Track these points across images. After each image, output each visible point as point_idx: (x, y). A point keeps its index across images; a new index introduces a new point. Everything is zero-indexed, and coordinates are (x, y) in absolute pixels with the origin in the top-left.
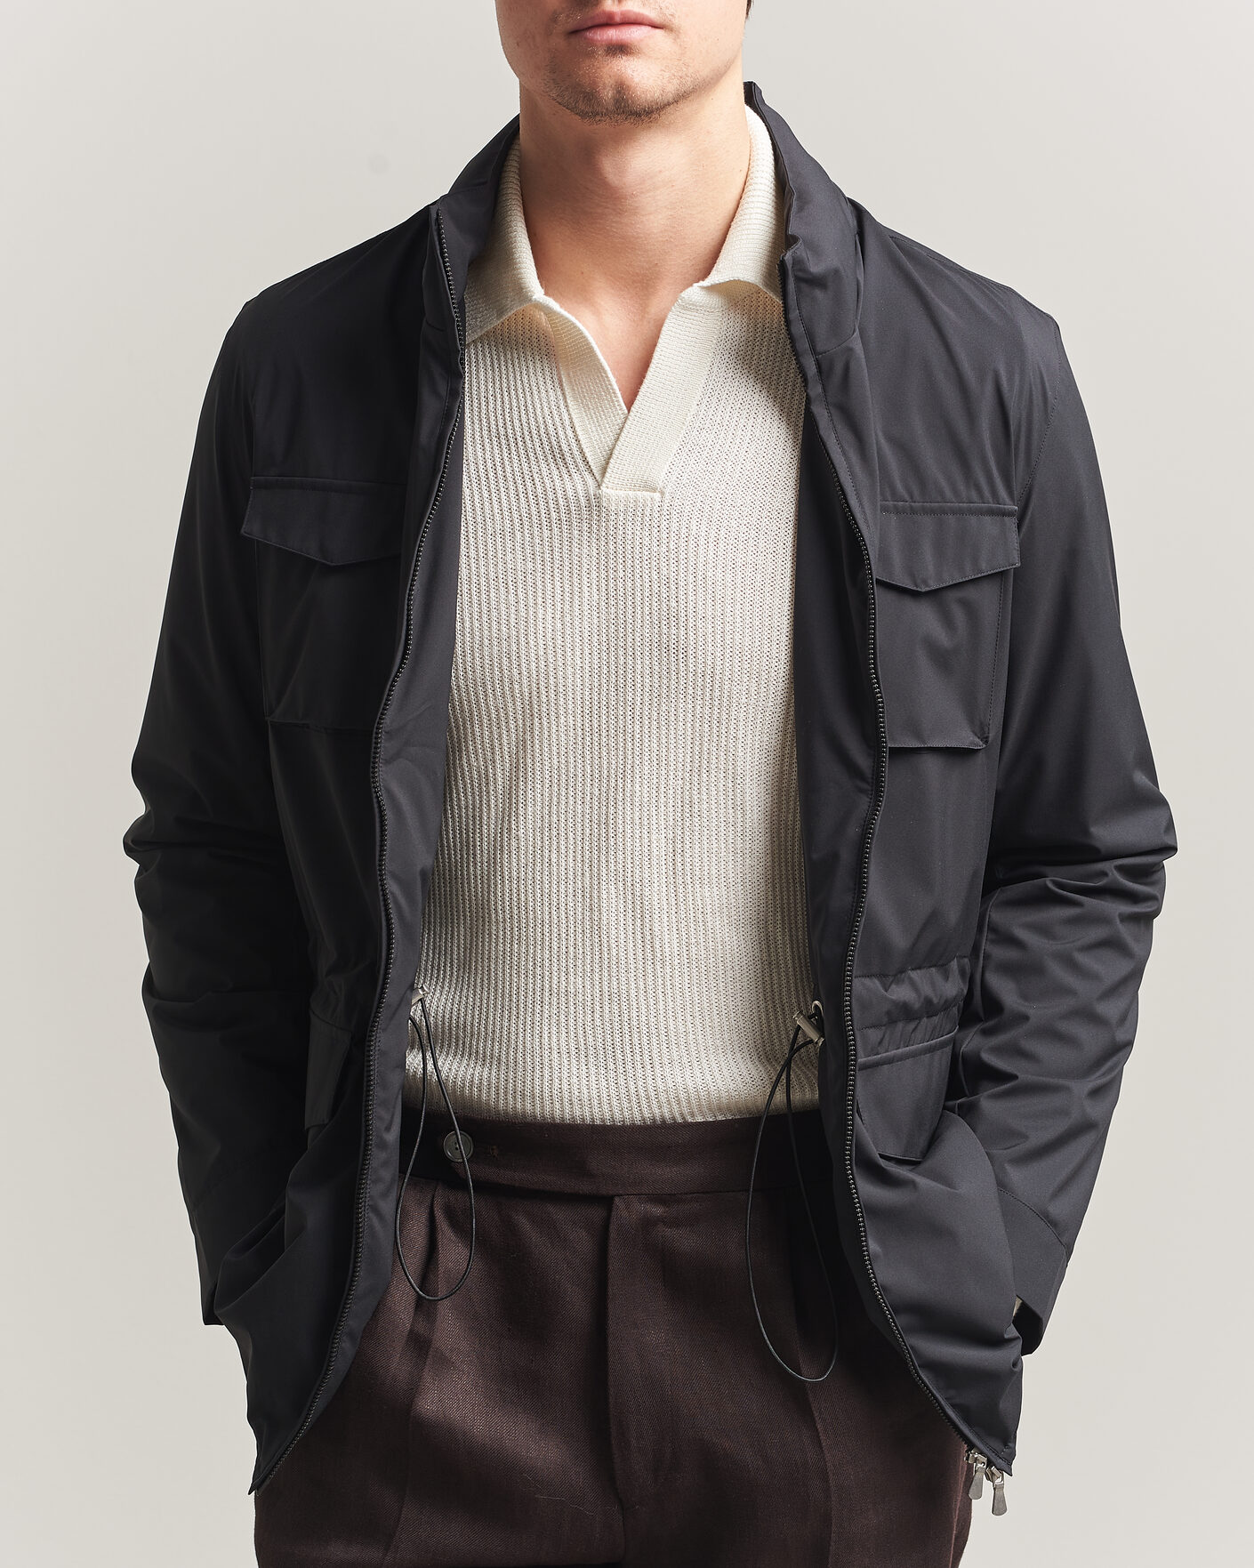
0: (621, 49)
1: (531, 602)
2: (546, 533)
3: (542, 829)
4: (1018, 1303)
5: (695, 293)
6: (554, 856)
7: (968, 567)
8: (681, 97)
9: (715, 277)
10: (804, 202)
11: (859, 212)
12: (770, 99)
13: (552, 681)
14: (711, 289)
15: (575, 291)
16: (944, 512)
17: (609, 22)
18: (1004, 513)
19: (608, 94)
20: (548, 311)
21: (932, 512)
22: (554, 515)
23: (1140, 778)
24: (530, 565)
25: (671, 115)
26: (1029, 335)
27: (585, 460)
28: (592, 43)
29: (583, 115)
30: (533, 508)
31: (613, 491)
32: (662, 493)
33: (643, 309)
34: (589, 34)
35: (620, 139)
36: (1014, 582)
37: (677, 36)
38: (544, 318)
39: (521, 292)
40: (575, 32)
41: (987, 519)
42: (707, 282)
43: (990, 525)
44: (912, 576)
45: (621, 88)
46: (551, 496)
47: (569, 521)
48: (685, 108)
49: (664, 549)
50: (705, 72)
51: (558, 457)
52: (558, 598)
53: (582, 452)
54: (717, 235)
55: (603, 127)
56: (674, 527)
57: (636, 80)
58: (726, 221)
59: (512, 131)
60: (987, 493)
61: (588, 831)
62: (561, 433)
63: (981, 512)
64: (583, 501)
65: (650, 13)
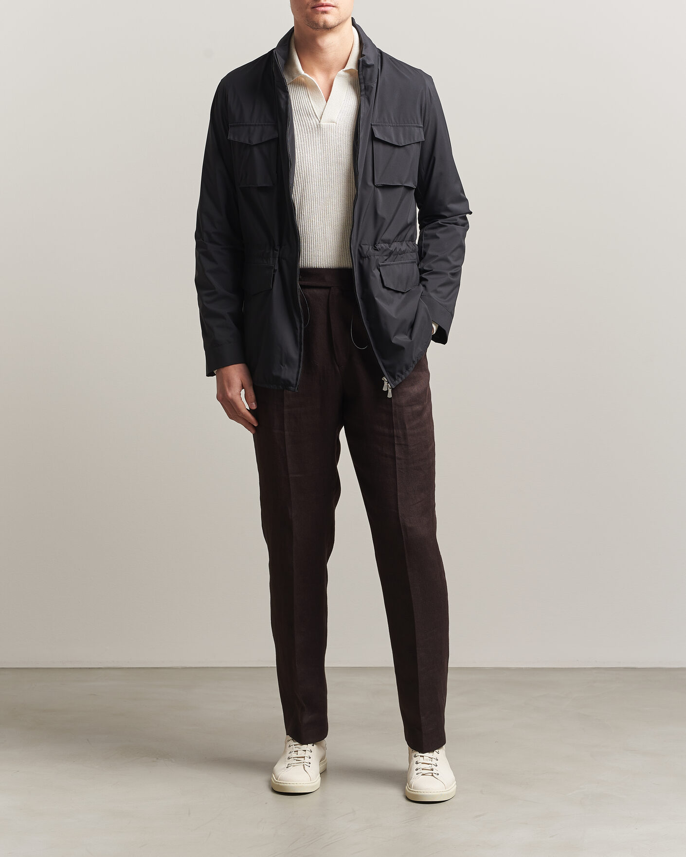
0: (325, 12)
1: (304, 152)
2: (307, 135)
3: (310, 212)
4: (435, 327)
5: (341, 72)
6: (313, 219)
7: (412, 140)
8: (339, 24)
9: (346, 68)
10: (366, 47)
11: (381, 52)
12: (357, 22)
13: (310, 173)
14: (345, 71)
15: (312, 73)
16: (405, 126)
17: (322, 6)
18: (420, 127)
19: (322, 24)
20: (305, 77)
21: (402, 126)
22: (308, 130)
23: (462, 195)
24: (303, 143)
25: (335, 29)
26: (427, 82)
27: (316, 115)
28: (318, 11)
29: (314, 29)
30: (303, 128)
31: (323, 123)
32: (336, 123)
33: (328, 77)
34: (317, 8)
35: (322, 35)
36: (422, 144)
37: (339, 9)
38: (303, 79)
39: (298, 72)
40: (313, 8)
41: (416, 128)
42: (344, 70)
43: (417, 130)
44: (398, 142)
45: (325, 22)
46: (307, 125)
47: (312, 131)
48: (339, 27)
49: (337, 138)
50: (345, 18)
51: (309, 115)
52: (311, 151)
53: (315, 113)
54: (346, 58)
55: (318, 32)
56: (339, 132)
57: (329, 20)
58: (349, 54)
59: (292, 30)
60: (416, 122)
61: (321, 213)
62: (309, 109)
63: (414, 126)
64: (316, 126)
65: (333, 4)
